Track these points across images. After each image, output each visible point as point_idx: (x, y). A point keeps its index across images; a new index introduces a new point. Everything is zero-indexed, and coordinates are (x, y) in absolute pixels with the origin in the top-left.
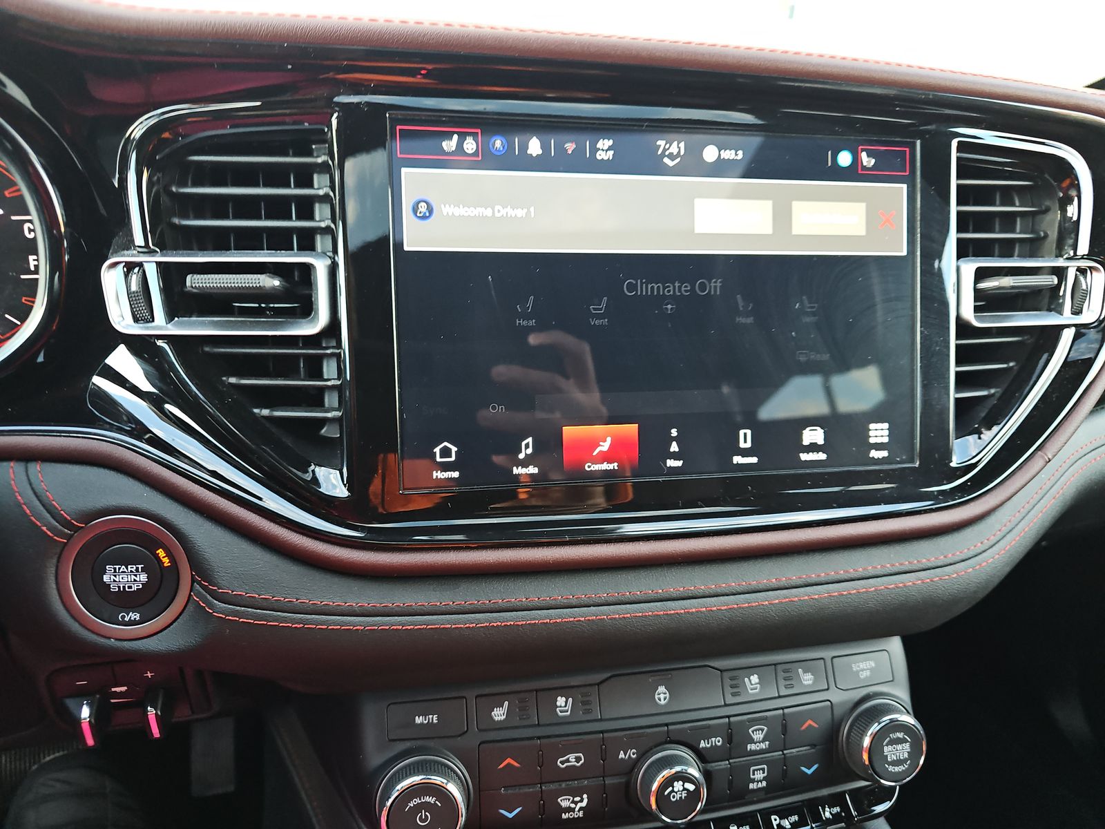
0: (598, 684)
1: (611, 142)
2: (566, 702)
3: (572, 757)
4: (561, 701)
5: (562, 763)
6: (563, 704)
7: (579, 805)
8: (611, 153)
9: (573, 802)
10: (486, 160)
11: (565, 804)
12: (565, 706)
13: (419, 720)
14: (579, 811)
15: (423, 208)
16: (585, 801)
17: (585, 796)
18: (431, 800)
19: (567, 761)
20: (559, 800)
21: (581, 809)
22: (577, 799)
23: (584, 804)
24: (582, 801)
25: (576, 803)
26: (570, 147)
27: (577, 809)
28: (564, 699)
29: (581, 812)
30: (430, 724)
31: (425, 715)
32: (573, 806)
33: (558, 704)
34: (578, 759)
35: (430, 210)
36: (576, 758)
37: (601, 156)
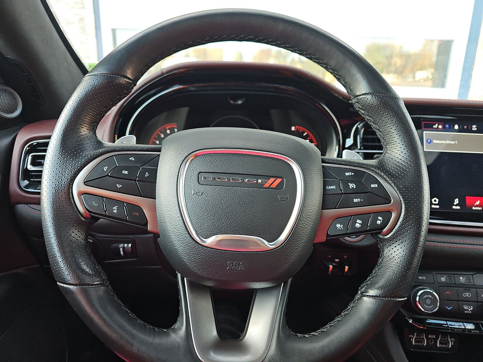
0: (472, 275)
1: (476, 126)
2: (463, 278)
3: (467, 294)
4: (461, 278)
5: (464, 295)
6: (462, 279)
7: (470, 309)
8: (476, 128)
9: (468, 308)
10: (444, 129)
11: (465, 308)
12: (463, 280)
13: (420, 278)
14: (470, 311)
15: (429, 141)
16: (472, 308)
17: (472, 307)
18: (430, 296)
19: (466, 295)
20: (464, 306)
21: (471, 310)
22: (469, 307)
23: (472, 309)
24: (471, 308)
25: (469, 308)
26: (465, 127)
27: (469, 310)
28: (462, 278)
29: (471, 311)
30: (423, 279)
31: (422, 277)
32: (468, 309)
33: (461, 279)
34: (469, 295)
35: (431, 141)
36: (468, 294)
37: (473, 129)
